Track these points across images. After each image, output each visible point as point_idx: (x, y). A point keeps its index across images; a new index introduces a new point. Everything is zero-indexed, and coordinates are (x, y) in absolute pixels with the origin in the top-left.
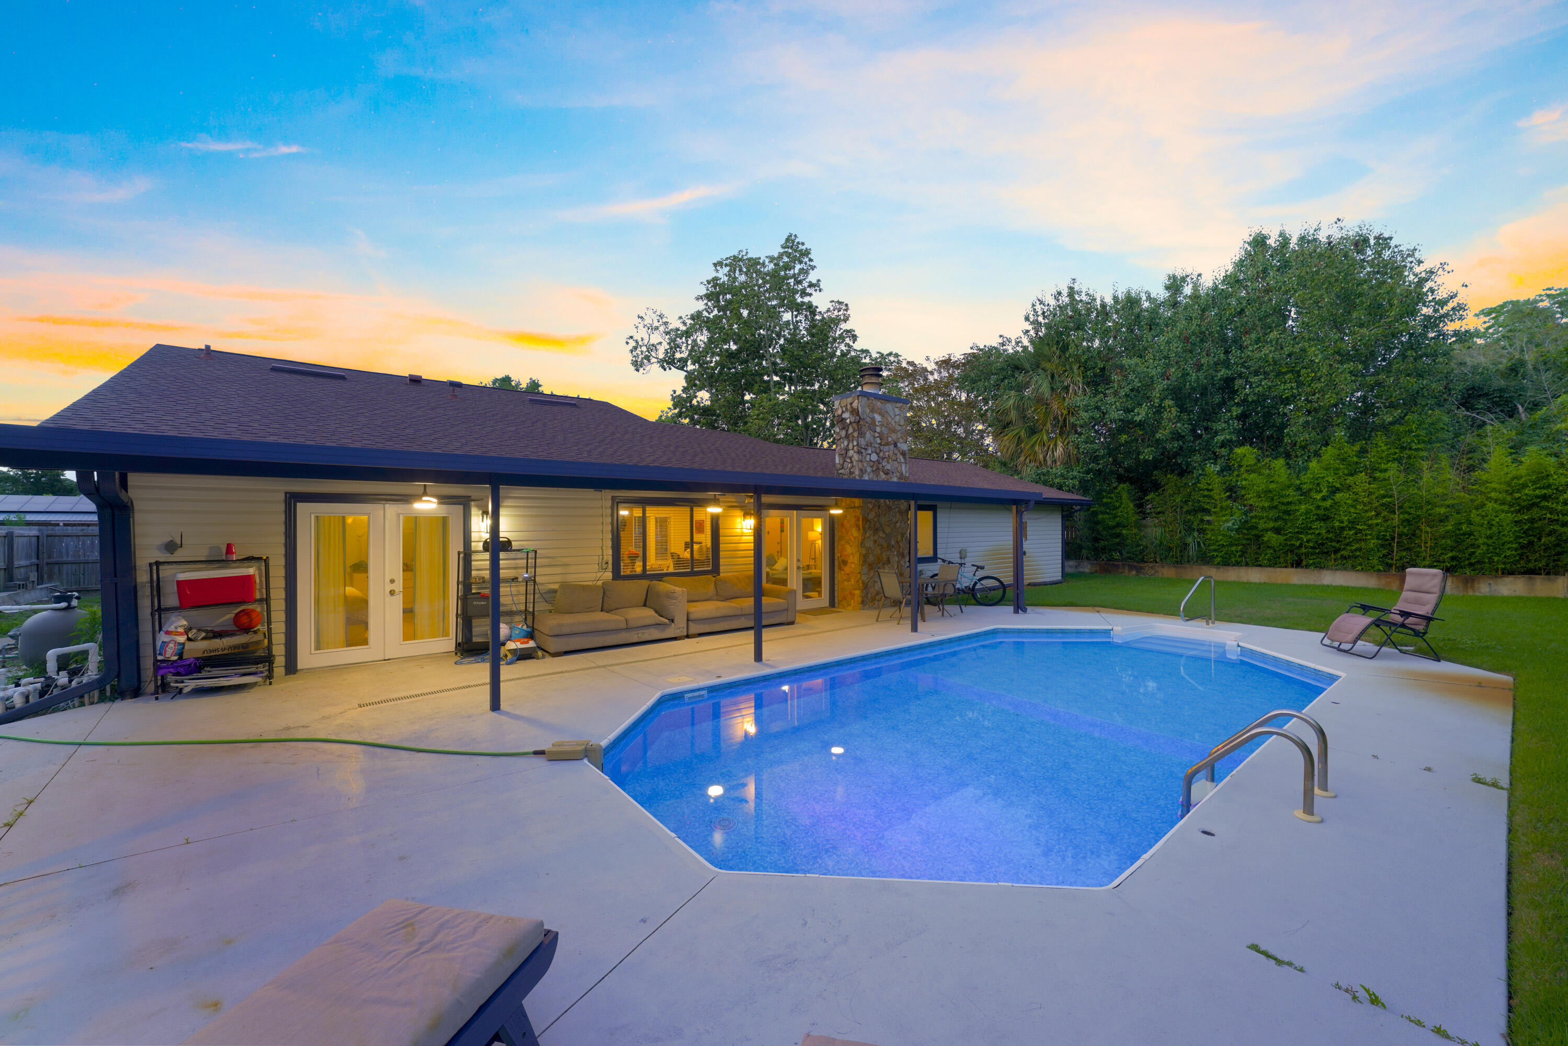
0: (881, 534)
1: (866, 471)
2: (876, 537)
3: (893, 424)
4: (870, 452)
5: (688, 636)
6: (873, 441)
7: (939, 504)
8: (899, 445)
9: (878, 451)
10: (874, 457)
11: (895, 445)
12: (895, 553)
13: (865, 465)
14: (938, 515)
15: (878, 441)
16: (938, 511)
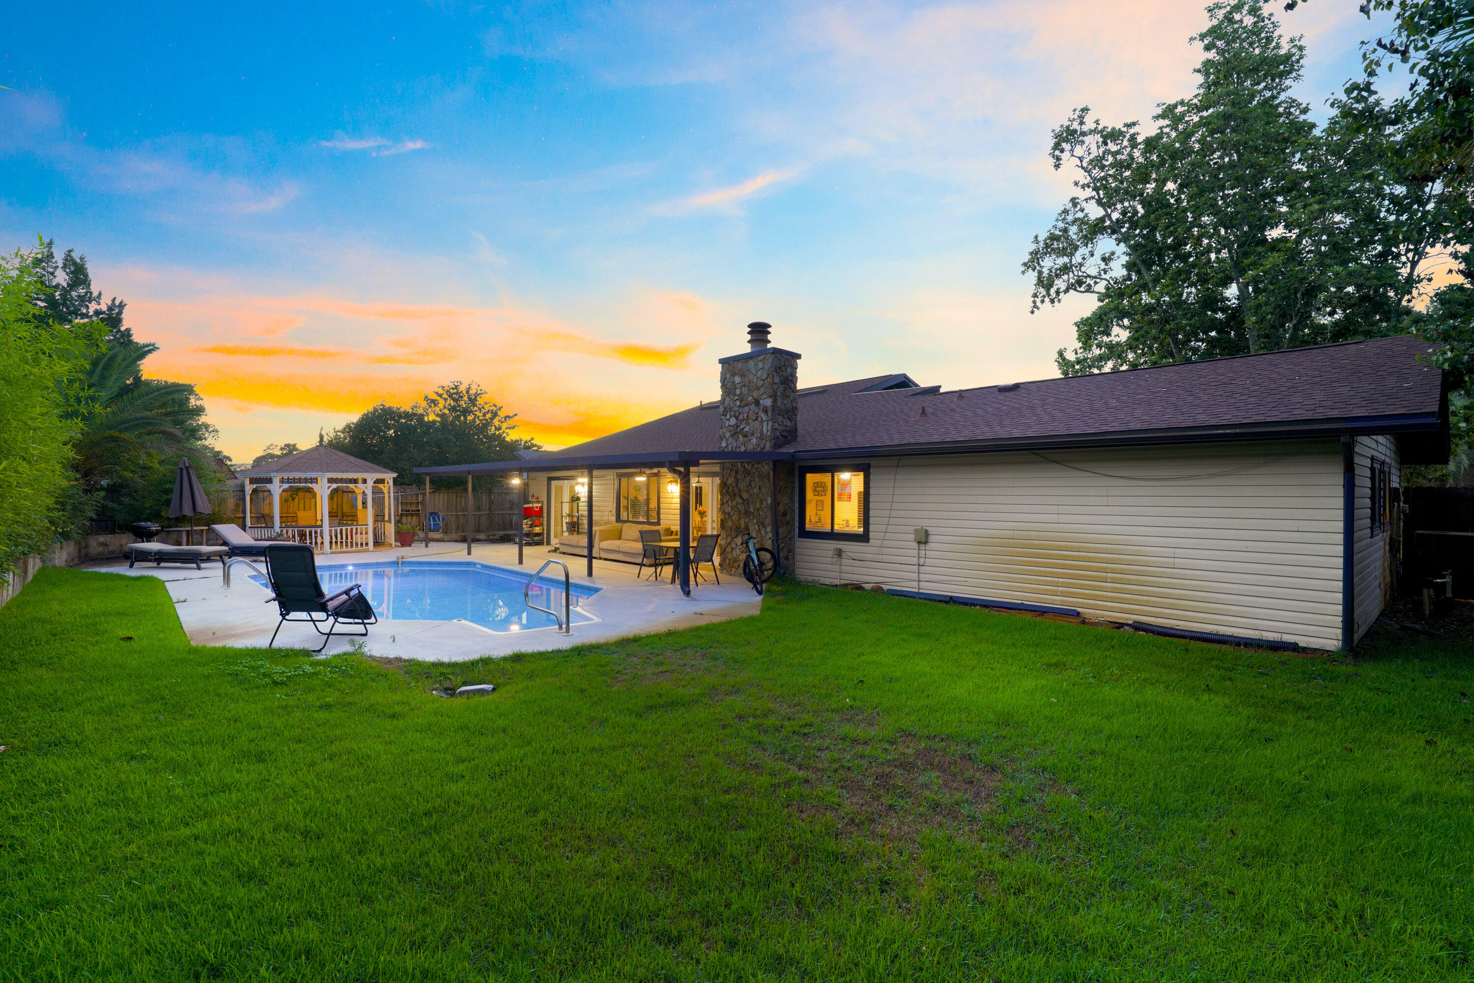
0: (738, 499)
1: (725, 436)
2: (734, 503)
3: (755, 381)
4: (728, 417)
5: (600, 559)
6: (732, 405)
7: (873, 462)
8: (761, 402)
9: (737, 414)
10: (733, 421)
11: (757, 403)
12: (755, 521)
13: (724, 430)
14: (872, 477)
15: (738, 403)
16: (872, 470)
